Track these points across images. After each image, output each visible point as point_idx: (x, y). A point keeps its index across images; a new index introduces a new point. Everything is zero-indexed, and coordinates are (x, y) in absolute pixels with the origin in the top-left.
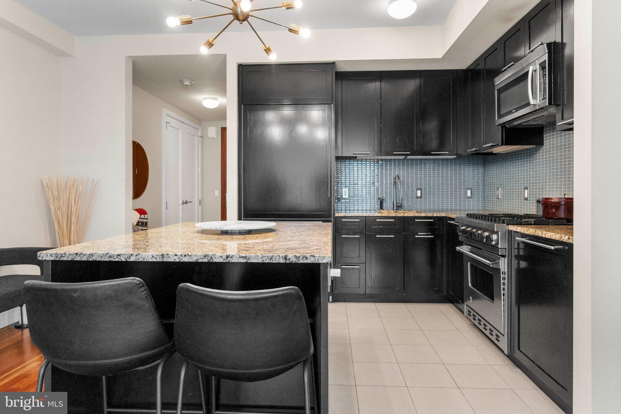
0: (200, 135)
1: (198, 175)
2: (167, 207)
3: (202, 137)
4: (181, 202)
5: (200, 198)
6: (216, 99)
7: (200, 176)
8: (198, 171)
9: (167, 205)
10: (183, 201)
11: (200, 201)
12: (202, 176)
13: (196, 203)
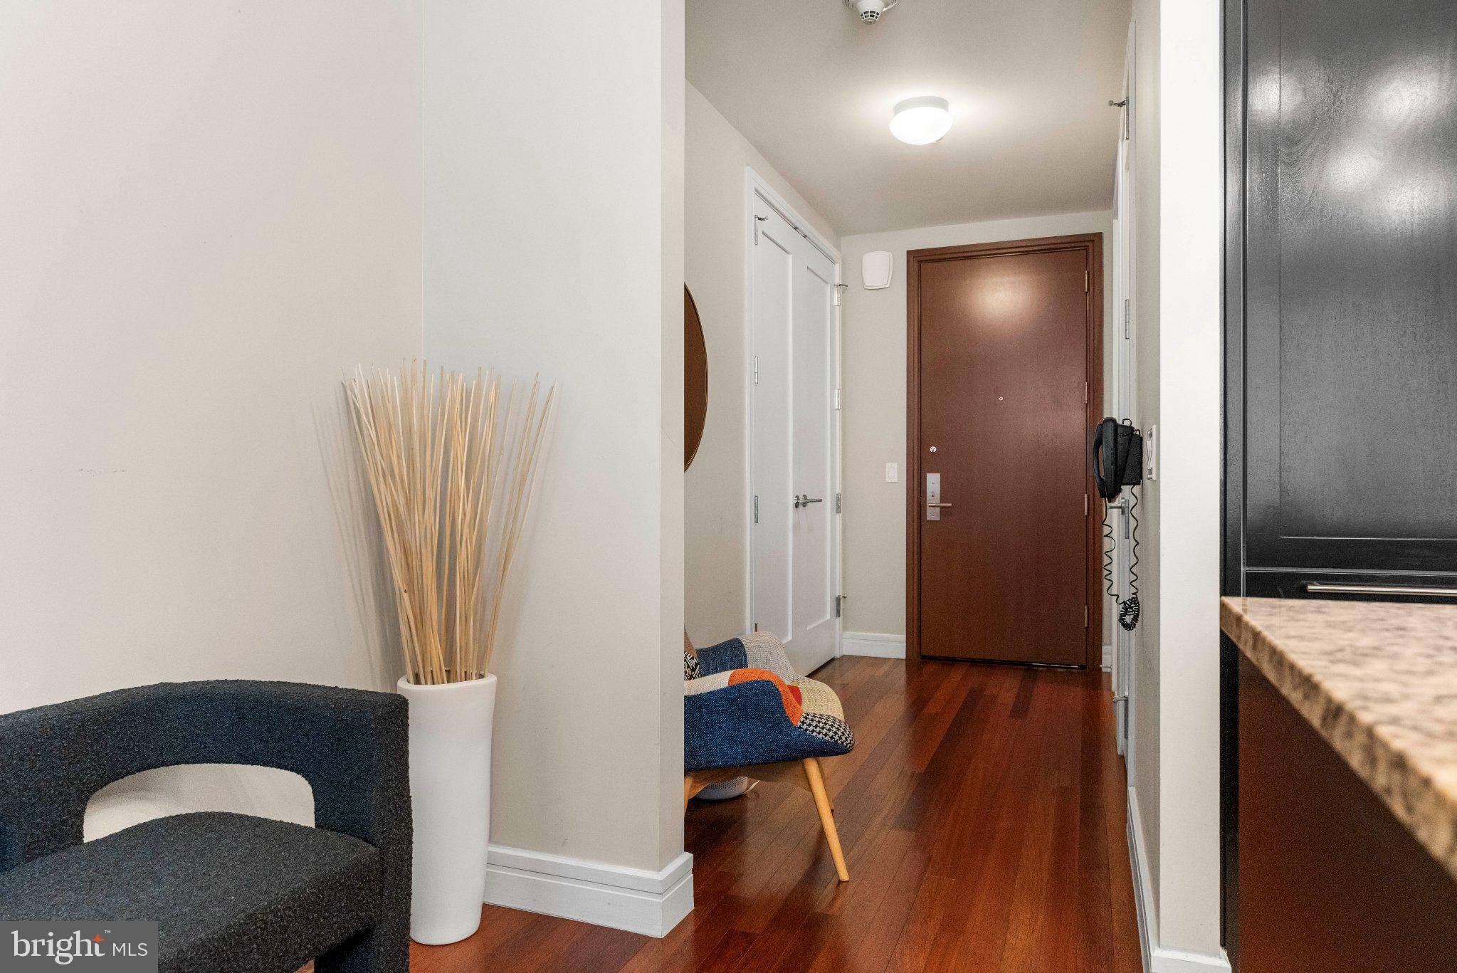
0: (838, 281)
1: (833, 411)
2: (756, 516)
3: (842, 286)
4: (792, 501)
5: (838, 491)
6: (941, 103)
7: (838, 414)
8: (832, 401)
9: (756, 507)
10: (797, 497)
11: (838, 499)
12: (843, 418)
13: (829, 503)
